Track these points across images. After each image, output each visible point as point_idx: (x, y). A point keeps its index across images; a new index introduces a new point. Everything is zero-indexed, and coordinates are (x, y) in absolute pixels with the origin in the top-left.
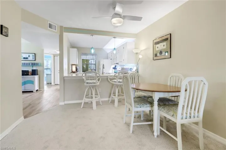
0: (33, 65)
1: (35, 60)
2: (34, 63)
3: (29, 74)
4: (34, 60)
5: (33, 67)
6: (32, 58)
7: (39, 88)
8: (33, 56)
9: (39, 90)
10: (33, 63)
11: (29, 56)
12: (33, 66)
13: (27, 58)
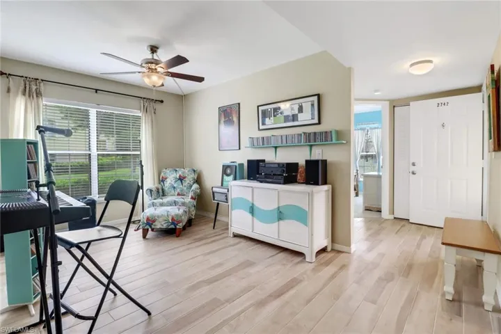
0: (312, 139)
1: (319, 123)
2: (315, 133)
3: (299, 177)
4: (316, 121)
5: (314, 148)
6: (310, 117)
7: (333, 241)
8: (313, 105)
9: (329, 249)
10: (309, 134)
11: (301, 109)
12: (311, 146)
13: (294, 118)
